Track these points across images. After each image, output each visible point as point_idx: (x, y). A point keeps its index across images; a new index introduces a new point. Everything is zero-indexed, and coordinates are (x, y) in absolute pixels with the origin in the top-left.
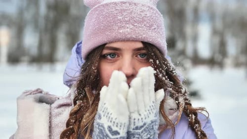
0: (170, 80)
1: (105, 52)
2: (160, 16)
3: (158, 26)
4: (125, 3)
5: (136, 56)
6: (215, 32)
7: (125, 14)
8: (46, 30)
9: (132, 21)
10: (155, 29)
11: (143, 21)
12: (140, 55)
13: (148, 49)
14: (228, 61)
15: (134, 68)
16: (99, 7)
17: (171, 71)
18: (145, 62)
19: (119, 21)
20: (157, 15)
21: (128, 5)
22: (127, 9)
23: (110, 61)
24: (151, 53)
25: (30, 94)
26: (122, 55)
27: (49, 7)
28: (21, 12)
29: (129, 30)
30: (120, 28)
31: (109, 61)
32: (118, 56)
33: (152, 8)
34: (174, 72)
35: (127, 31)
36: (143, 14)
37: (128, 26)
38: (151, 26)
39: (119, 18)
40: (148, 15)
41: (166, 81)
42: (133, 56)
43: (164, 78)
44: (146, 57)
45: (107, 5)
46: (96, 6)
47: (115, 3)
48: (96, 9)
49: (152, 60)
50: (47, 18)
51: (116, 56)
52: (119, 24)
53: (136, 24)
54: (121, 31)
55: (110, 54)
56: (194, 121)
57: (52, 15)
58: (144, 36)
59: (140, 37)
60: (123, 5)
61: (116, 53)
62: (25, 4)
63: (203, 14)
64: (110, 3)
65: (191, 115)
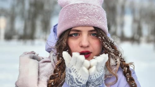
0: (113, 48)
1: (72, 33)
2: (104, 12)
3: (103, 18)
4: (83, 4)
5: (90, 35)
6: (135, 21)
7: (83, 10)
8: (29, 18)
9: (88, 14)
10: (101, 19)
11: (94, 14)
12: (92, 34)
13: (97, 31)
14: (143, 39)
15: (89, 42)
16: (68, 6)
17: (113, 43)
18: (95, 39)
19: (80, 15)
20: (102, 11)
21: (85, 5)
22: (84, 7)
23: (75, 38)
24: (99, 33)
25: (28, 54)
26: (81, 34)
27: (31, 5)
28: (13, 8)
29: (85, 19)
30: (81, 18)
31: (73, 38)
32: (79, 35)
33: (99, 7)
34: (114, 43)
35: (85, 20)
36: (94, 11)
37: (85, 17)
38: (99, 18)
39: (80, 12)
40: (97, 11)
41: (110, 49)
42: (88, 35)
43: (108, 48)
44: (96, 35)
45: (72, 5)
46: (66, 6)
47: (78, 4)
48: (66, 8)
49: (100, 37)
50: (29, 11)
51: (78, 35)
52: (80, 16)
53: (90, 16)
54: (81, 20)
55: (74, 34)
56: (126, 71)
57: (33, 9)
58: (95, 23)
59: (92, 24)
60: (82, 5)
61: (78, 33)
62: (16, 2)
63: (128, 9)
64: (75, 4)
65: (124, 68)
